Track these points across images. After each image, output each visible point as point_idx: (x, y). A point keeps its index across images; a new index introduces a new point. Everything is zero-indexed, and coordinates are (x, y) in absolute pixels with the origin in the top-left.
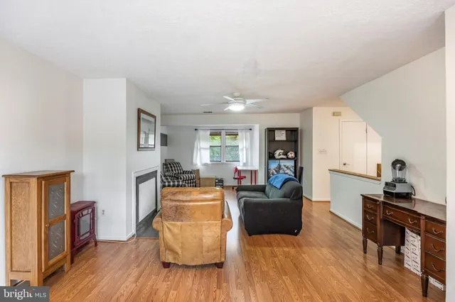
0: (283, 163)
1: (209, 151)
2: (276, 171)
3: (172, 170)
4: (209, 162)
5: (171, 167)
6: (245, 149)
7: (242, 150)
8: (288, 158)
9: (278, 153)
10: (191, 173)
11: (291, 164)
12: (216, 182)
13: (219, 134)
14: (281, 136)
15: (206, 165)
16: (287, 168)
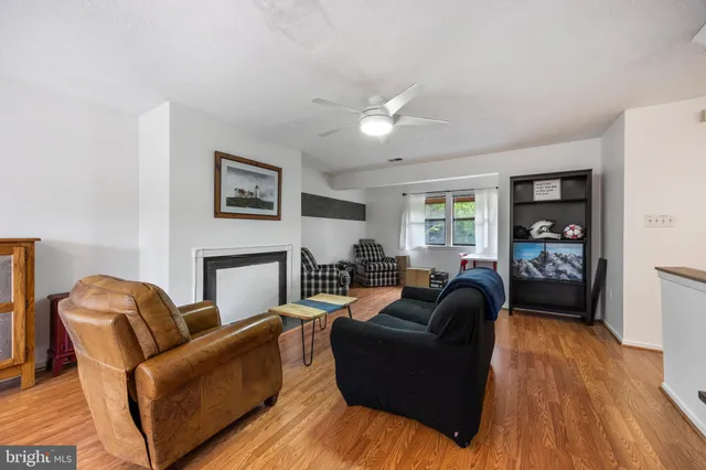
0: (552, 249)
1: (423, 228)
2: (535, 265)
3: (364, 256)
4: (423, 245)
5: (363, 251)
6: (486, 225)
7: (482, 225)
8: (564, 240)
9: (539, 228)
10: (392, 260)
11: (575, 251)
12: (431, 279)
13: (441, 201)
14: (549, 192)
15: (419, 249)
16: (565, 260)
